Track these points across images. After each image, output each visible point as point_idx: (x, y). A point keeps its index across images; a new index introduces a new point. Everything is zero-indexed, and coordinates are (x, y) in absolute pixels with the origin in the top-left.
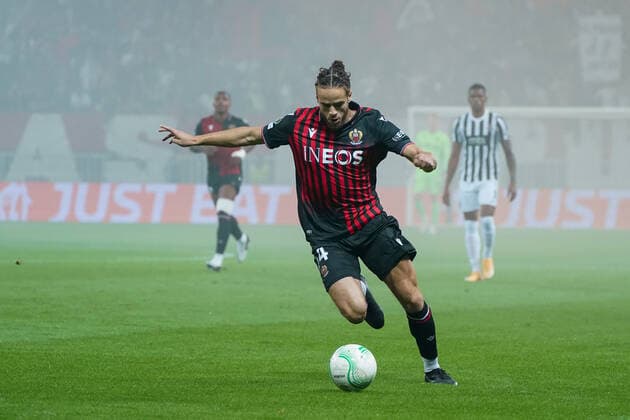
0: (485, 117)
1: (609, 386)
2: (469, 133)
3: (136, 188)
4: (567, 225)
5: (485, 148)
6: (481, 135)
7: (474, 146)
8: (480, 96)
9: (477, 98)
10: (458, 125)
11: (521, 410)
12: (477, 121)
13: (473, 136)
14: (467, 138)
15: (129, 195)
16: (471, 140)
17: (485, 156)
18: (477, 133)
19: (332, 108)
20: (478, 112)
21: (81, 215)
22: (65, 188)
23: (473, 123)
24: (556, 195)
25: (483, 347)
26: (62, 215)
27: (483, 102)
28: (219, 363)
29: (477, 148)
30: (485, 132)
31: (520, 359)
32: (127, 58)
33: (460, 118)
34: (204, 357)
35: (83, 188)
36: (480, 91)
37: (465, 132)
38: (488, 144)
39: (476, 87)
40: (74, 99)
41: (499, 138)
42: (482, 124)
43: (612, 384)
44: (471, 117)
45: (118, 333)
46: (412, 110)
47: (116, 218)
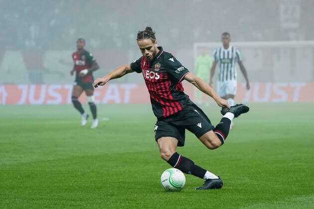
0: (230, 49)
1: (297, 180)
2: (222, 57)
3: (59, 87)
4: (275, 100)
5: (230, 65)
6: (228, 58)
7: (224, 63)
8: (227, 39)
9: (226, 39)
10: (216, 53)
11: (254, 193)
12: (226, 51)
13: (224, 58)
14: (221, 60)
15: (55, 90)
16: (223, 61)
17: (229, 69)
18: (226, 57)
19: (146, 50)
20: (226, 46)
21: (32, 101)
22: (24, 88)
23: (224, 53)
24: (268, 86)
25: (234, 162)
26: (22, 101)
27: (229, 42)
28: (102, 173)
29: (226, 65)
30: (230, 57)
31: (252, 168)
32: (53, 22)
33: (217, 49)
34: (95, 170)
35: (33, 88)
36: (227, 36)
37: (220, 56)
38: (231, 63)
39: (225, 34)
40: (27, 43)
41: (237, 59)
42: (228, 53)
43: (299, 179)
44: (223, 49)
45: (52, 159)
46: (196, 45)
47: (50, 102)
